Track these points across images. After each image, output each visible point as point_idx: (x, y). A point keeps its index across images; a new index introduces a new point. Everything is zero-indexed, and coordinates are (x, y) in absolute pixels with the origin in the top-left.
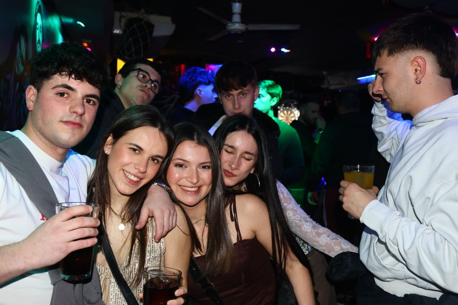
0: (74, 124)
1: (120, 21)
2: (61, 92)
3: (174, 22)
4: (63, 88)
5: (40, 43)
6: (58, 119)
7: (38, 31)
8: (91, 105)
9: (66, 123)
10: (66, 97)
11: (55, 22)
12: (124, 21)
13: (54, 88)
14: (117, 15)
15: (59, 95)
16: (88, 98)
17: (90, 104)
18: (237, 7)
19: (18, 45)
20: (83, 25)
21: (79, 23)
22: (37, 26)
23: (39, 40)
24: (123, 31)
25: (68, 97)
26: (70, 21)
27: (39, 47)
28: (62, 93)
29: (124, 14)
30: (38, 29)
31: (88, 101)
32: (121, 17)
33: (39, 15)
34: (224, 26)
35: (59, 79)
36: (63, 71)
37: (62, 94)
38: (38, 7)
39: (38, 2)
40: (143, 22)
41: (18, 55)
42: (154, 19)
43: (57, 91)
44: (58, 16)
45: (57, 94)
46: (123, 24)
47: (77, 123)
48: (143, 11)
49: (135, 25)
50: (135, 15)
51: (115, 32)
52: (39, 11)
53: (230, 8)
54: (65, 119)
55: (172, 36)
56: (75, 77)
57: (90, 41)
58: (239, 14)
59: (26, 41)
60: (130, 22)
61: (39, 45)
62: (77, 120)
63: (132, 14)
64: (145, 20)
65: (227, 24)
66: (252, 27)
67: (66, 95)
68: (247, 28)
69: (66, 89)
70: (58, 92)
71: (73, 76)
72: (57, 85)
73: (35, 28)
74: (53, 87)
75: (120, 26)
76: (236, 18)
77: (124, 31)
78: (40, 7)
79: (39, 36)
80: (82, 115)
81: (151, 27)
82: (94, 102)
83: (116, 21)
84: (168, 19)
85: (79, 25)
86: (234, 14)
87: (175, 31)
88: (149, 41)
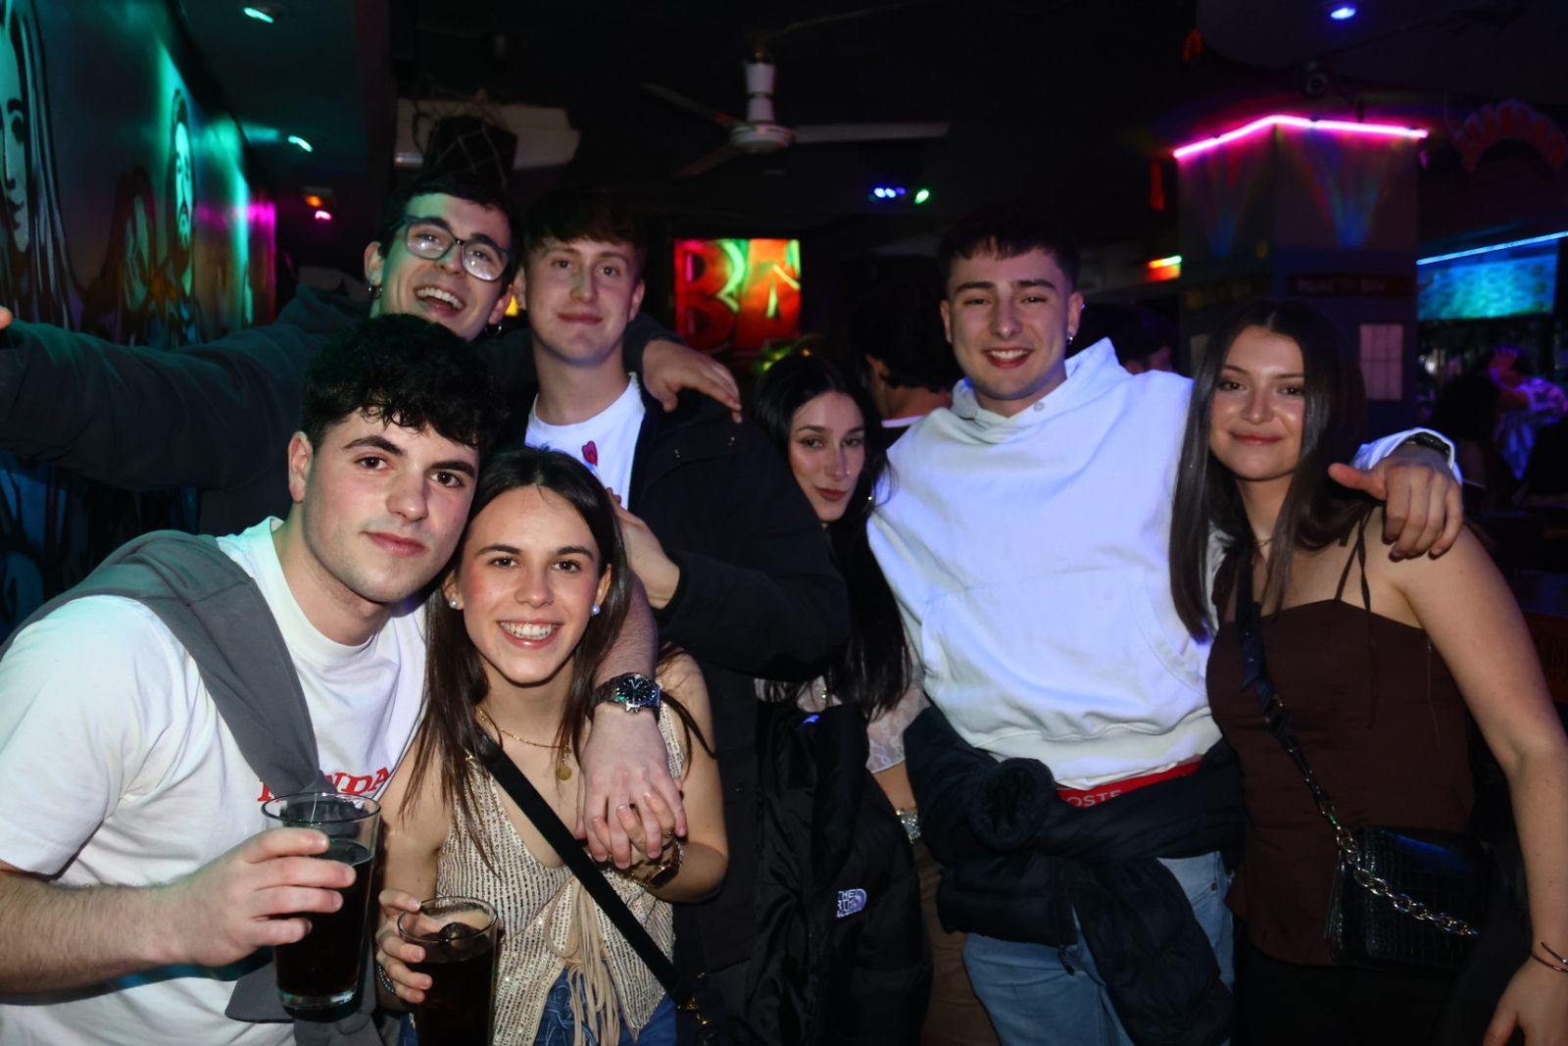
0: (398, 542)
1: (415, 130)
2: (368, 456)
3: (575, 122)
4: (371, 447)
5: (186, 212)
6: (356, 528)
7: (180, 178)
8: (450, 487)
9: (379, 538)
10: (381, 470)
11: (225, 141)
12: (425, 127)
13: (349, 446)
14: (405, 109)
15: (363, 463)
16: (443, 471)
17: (449, 484)
18: (760, 77)
19: (129, 226)
20: (306, 146)
21: (294, 140)
22: (178, 163)
23: (184, 204)
24: (426, 157)
25: (387, 469)
26: (269, 135)
27: (183, 223)
28: (370, 458)
29: (424, 106)
30: (180, 171)
31: (444, 479)
32: (418, 116)
33: (181, 129)
34: (725, 134)
35: (362, 425)
36: (372, 405)
37: (371, 462)
38: (177, 108)
39: (178, 92)
40: (483, 130)
41: (130, 255)
42: (517, 117)
43: (357, 454)
44: (233, 124)
45: (358, 461)
46: (423, 138)
47: (406, 539)
48: (481, 94)
49: (460, 140)
50: (458, 109)
51: (399, 160)
52: (182, 117)
53: (741, 81)
54: (373, 529)
55: (571, 167)
56: (402, 419)
57: (328, 191)
58: (767, 96)
59: (151, 214)
60: (445, 131)
61: (183, 217)
62: (407, 532)
63: (451, 106)
64: (488, 120)
65: (732, 128)
66: (807, 135)
67: (381, 465)
68: (793, 138)
69: (378, 451)
70: (361, 457)
71: (397, 418)
72: (357, 438)
73: (172, 169)
74: (348, 443)
75: (417, 144)
76: (760, 109)
77: (429, 158)
78: (182, 105)
79: (184, 190)
80: (420, 519)
81: (507, 142)
82: (458, 479)
83: (404, 128)
84: (557, 117)
85: (297, 146)
86: (753, 96)
87: (579, 152)
88: (504, 183)
